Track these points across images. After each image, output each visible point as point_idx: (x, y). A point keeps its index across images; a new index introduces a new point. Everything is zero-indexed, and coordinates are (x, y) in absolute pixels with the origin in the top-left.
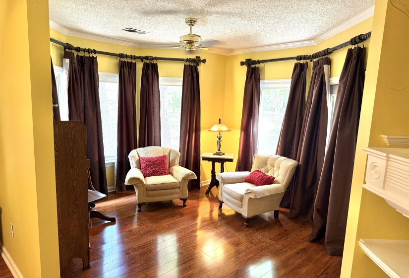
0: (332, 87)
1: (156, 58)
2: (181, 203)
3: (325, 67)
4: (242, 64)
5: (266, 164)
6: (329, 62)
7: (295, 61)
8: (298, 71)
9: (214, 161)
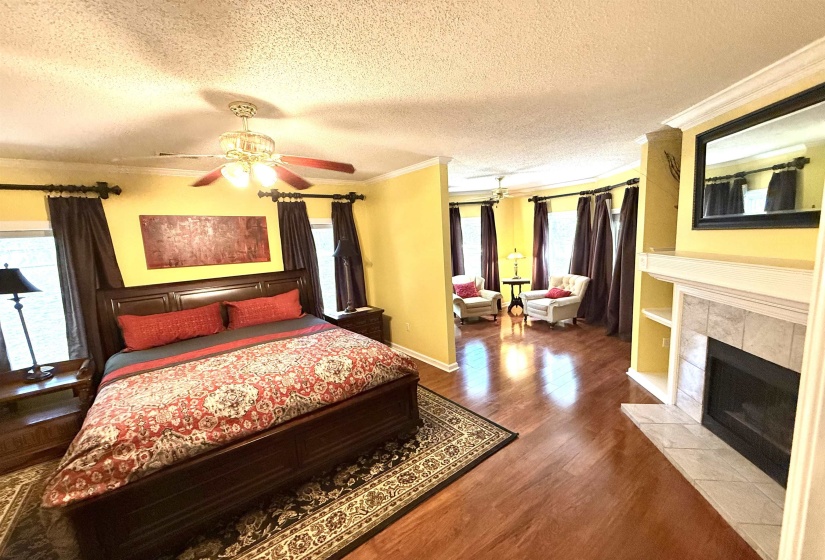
0: (614, 216)
1: (457, 204)
2: (492, 318)
3: (607, 201)
4: (530, 200)
5: (562, 282)
6: (610, 196)
7: (579, 196)
8: (582, 204)
9: (513, 284)
